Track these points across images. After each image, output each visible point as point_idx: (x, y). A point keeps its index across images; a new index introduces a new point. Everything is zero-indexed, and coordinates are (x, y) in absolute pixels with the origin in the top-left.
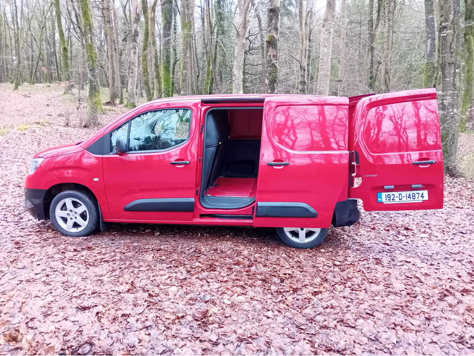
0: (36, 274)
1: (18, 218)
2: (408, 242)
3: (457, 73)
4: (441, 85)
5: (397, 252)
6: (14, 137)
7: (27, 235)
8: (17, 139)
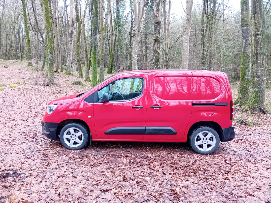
0: (64, 172)
1: (35, 139)
2: (258, 150)
3: (264, 58)
4: (256, 65)
5: (255, 155)
6: (8, 91)
7: (46, 149)
8: (10, 93)
